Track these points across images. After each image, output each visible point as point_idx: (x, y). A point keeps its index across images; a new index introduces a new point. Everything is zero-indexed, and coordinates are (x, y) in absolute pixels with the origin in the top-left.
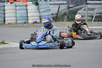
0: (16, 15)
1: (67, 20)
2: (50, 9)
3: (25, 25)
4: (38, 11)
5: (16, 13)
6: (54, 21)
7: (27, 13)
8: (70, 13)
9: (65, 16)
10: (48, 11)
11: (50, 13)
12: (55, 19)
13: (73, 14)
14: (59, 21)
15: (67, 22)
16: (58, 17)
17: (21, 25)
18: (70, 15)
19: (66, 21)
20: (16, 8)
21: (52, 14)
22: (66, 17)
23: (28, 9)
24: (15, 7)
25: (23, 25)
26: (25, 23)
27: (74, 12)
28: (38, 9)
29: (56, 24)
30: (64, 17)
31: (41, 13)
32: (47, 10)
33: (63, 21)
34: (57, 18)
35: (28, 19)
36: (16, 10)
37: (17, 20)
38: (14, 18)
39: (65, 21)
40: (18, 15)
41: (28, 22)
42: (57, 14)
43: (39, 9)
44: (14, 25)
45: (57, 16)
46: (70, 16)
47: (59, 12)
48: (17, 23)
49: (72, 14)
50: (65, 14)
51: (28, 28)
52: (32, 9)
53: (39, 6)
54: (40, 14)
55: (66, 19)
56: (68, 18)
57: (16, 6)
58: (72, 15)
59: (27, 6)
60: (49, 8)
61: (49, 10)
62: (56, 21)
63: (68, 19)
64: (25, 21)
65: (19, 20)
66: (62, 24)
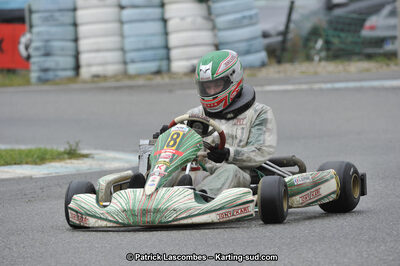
0: (122, 42)
1: (323, 54)
2: (256, 15)
3: (158, 80)
4: (209, 25)
5: (122, 36)
6: (274, 61)
7: (166, 34)
8: (336, 29)
9: (316, 42)
10: (246, 22)
11: (257, 29)
12: (278, 53)
13: (349, 31)
14: (292, 61)
15: (323, 63)
16: (289, 45)
17: (141, 82)
18: (334, 36)
19: (320, 60)
20: (120, 15)
21: (265, 35)
22: (320, 43)
23: (167, 16)
24: (116, 10)
25: (150, 79)
26: (158, 72)
27: (350, 24)
28: (209, 16)
29: (279, 72)
30: (311, 44)
31: (220, 30)
32: (244, 17)
33: (309, 58)
34: (284, 49)
35: (168, 59)
36: (122, 22)
37: (128, 60)
38: (116, 56)
39: (316, 58)
40: (129, 44)
41: (169, 70)
42: (285, 33)
43: (213, 17)
44: (118, 81)
45: (284, 42)
46: (336, 41)
47: (292, 26)
48: (125, 74)
49: (342, 30)
50: (315, 33)
51: (170, 91)
52: (183, 19)
53: (210, 3)
54: (215, 36)
55: (321, 50)
56: (328, 49)
57: (122, 7)
58: (343, 35)
59: (162, 5)
60: (252, 12)
61: (251, 17)
62: (279, 62)
63: (331, 53)
64: (160, 66)
65: (133, 62)
66: (303, 72)
